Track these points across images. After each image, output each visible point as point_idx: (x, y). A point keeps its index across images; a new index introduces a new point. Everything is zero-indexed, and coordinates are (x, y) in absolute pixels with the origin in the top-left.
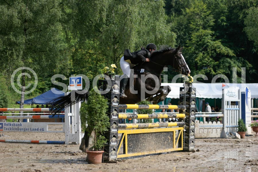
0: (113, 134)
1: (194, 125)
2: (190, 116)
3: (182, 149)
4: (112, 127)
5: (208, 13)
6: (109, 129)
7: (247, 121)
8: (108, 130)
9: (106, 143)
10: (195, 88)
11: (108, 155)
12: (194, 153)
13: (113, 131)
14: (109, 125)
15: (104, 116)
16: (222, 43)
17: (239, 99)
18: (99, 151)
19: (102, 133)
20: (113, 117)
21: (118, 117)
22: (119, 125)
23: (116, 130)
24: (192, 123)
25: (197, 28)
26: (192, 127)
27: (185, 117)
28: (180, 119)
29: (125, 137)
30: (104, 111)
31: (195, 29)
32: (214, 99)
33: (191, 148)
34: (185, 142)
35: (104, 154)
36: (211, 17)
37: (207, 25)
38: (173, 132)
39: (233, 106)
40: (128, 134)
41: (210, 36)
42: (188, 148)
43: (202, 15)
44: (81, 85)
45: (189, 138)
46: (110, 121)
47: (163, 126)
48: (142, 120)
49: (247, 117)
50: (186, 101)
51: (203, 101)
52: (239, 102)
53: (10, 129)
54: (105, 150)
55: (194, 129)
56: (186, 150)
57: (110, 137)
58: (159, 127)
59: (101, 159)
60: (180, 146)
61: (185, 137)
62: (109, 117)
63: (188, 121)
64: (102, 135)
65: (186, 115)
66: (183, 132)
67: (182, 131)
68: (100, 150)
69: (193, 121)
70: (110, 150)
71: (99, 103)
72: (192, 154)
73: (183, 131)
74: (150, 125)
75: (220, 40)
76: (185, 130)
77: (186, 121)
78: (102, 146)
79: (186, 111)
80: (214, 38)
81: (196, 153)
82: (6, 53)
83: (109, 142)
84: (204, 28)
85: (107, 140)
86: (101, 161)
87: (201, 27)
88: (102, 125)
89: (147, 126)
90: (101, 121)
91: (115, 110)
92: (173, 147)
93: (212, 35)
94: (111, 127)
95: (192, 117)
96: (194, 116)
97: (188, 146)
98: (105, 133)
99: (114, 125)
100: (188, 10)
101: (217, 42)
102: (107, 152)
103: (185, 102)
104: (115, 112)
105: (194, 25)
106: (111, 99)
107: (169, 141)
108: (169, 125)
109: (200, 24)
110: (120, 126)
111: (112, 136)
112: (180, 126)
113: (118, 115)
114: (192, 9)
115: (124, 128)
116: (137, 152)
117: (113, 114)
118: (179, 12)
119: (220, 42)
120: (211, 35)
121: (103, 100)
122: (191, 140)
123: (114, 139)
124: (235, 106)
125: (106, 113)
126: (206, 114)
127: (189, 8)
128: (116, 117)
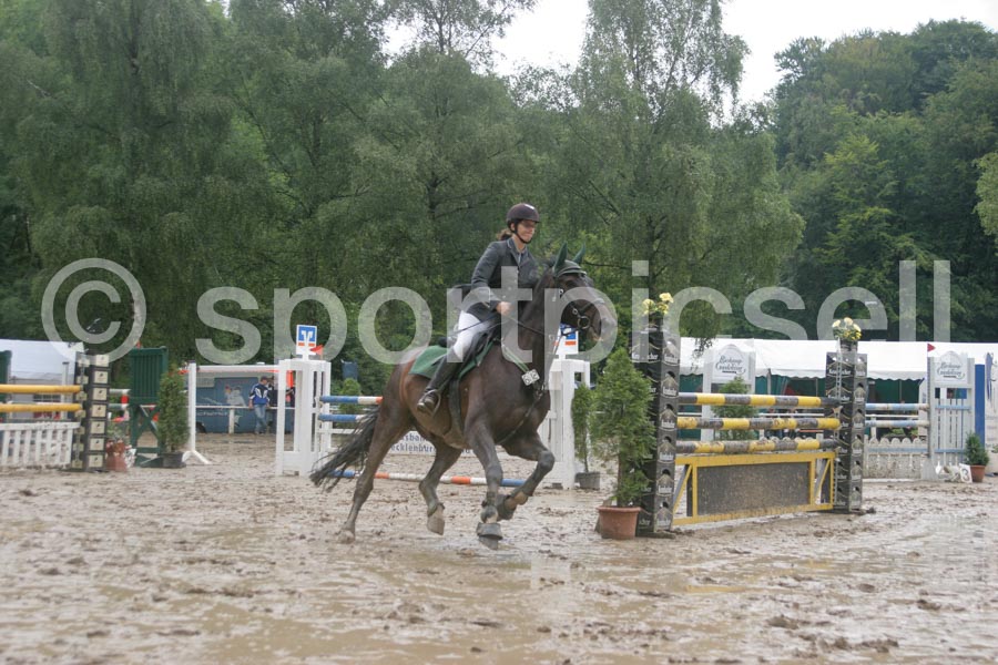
0: (664, 465)
1: (862, 447)
2: (851, 425)
3: (830, 507)
4: (662, 450)
5: (881, 165)
6: (654, 453)
7: (989, 440)
8: (650, 456)
9: (646, 490)
10: (866, 355)
11: (651, 519)
12: (862, 517)
13: (664, 457)
14: (655, 443)
15: (644, 421)
16: (917, 239)
17: (969, 382)
18: (627, 507)
19: (637, 463)
20: (665, 425)
21: (676, 426)
22: (680, 443)
23: (670, 457)
24: (858, 442)
25: (852, 201)
26: (856, 452)
27: (839, 428)
28: (827, 432)
29: (691, 474)
30: (642, 410)
31: (847, 203)
32: (899, 380)
33: (853, 504)
34: (839, 490)
35: (640, 516)
36: (889, 174)
37: (878, 195)
38: (808, 464)
39: (954, 400)
40: (699, 468)
41: (885, 224)
42: (847, 504)
43: (866, 170)
44: (574, 343)
45: (849, 478)
46: (656, 435)
47: (784, 449)
48: (730, 434)
49: (990, 428)
50: (843, 385)
51: (871, 386)
52: (970, 389)
53: (402, 449)
54: (643, 506)
55: (861, 457)
56: (842, 510)
57: (655, 474)
58: (776, 450)
59: (634, 527)
60: (826, 498)
61: (838, 477)
62: (655, 424)
63: (846, 437)
64: (636, 469)
65: (841, 422)
66: (835, 465)
67: (831, 461)
68: (631, 507)
69: (859, 437)
70: (656, 506)
71: (631, 390)
72: (857, 521)
73: (834, 461)
74: (754, 443)
75: (911, 234)
76: (838, 460)
77: (841, 437)
78: (636, 494)
79: (842, 411)
80: (895, 227)
81: (869, 519)
82: (388, 262)
83: (653, 486)
84: (871, 203)
85: (648, 480)
86: (634, 532)
87: (862, 200)
88: (638, 443)
89: (745, 447)
90: (635, 433)
91: (670, 407)
92: (808, 502)
93: (891, 220)
94: (659, 449)
95: (857, 426)
96: (861, 425)
97: (847, 501)
98: (643, 462)
99: (666, 445)
100: (829, 158)
101: (904, 237)
102: (649, 511)
103: (838, 389)
104: (669, 413)
105: (845, 194)
106: (659, 379)
107: (800, 486)
108: (799, 446)
109: (862, 194)
110: (681, 447)
111: (659, 470)
112: (824, 447)
113: (675, 420)
114: (840, 156)
115: (690, 450)
116: (720, 511)
117: (664, 417)
118: (805, 163)
119: (911, 237)
120: (887, 220)
121: (642, 380)
122: (854, 484)
123: (665, 478)
124: (960, 400)
125: (648, 415)
126: (878, 419)
127: (832, 153)
128: (672, 425)
